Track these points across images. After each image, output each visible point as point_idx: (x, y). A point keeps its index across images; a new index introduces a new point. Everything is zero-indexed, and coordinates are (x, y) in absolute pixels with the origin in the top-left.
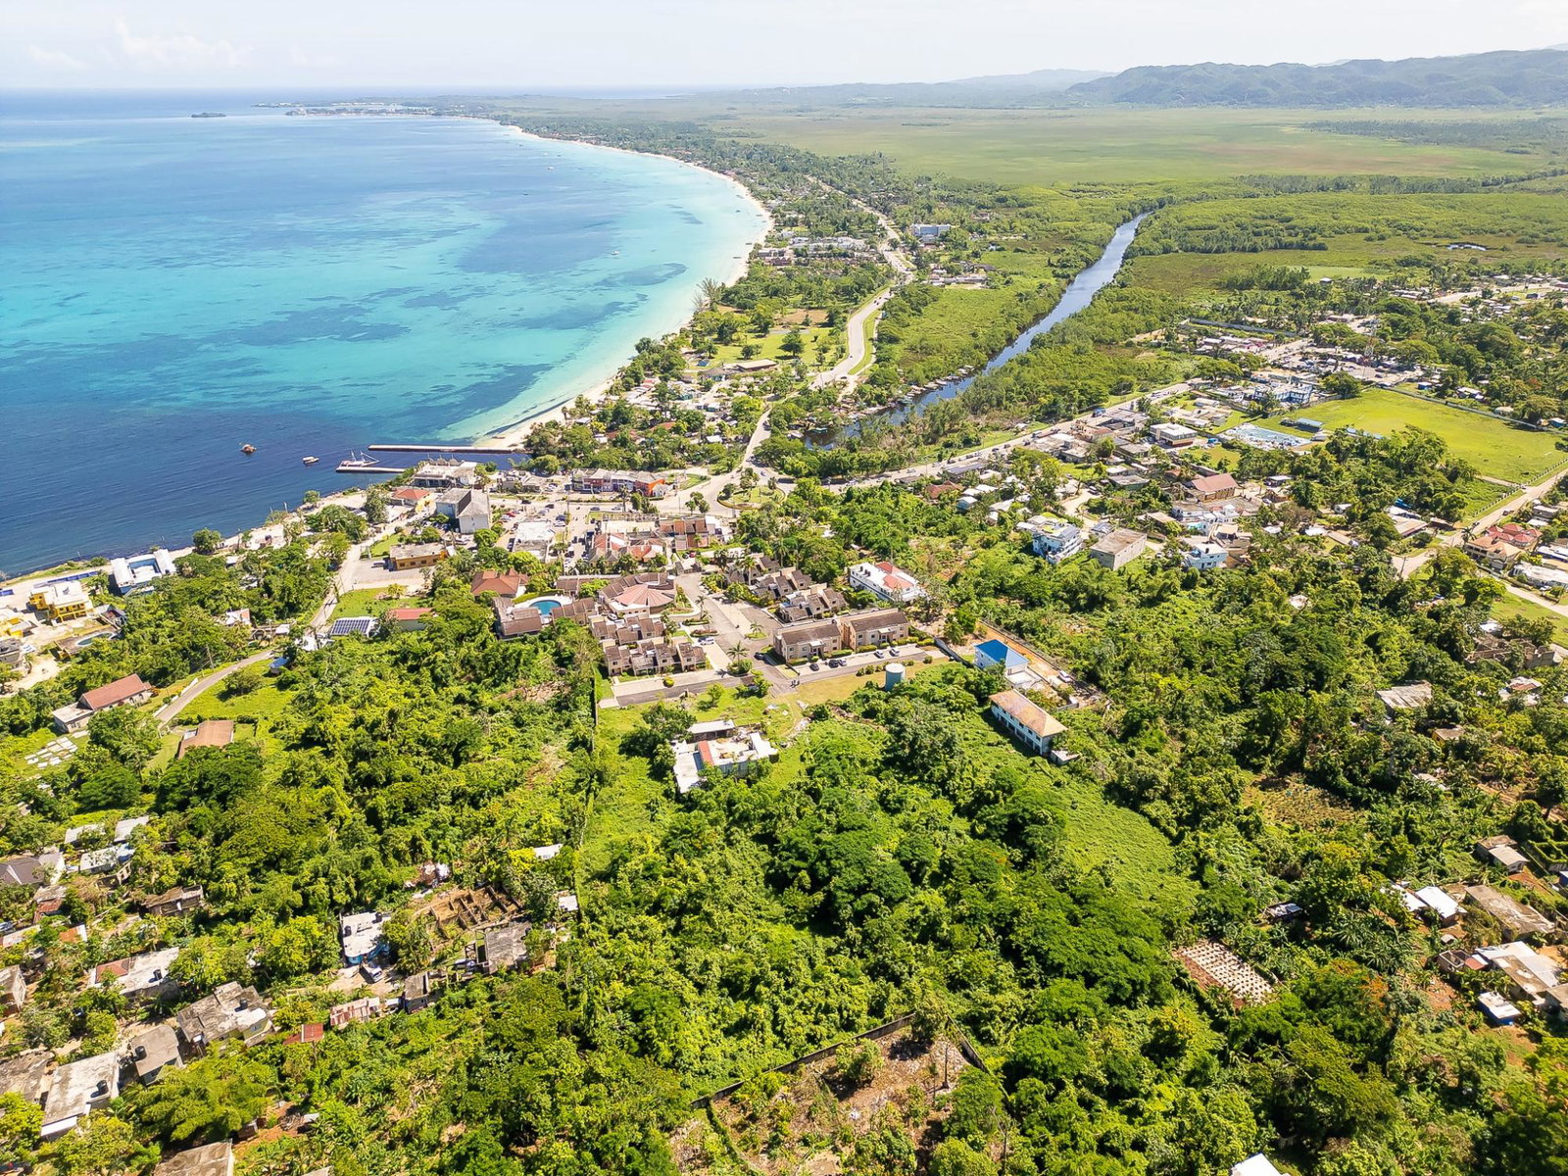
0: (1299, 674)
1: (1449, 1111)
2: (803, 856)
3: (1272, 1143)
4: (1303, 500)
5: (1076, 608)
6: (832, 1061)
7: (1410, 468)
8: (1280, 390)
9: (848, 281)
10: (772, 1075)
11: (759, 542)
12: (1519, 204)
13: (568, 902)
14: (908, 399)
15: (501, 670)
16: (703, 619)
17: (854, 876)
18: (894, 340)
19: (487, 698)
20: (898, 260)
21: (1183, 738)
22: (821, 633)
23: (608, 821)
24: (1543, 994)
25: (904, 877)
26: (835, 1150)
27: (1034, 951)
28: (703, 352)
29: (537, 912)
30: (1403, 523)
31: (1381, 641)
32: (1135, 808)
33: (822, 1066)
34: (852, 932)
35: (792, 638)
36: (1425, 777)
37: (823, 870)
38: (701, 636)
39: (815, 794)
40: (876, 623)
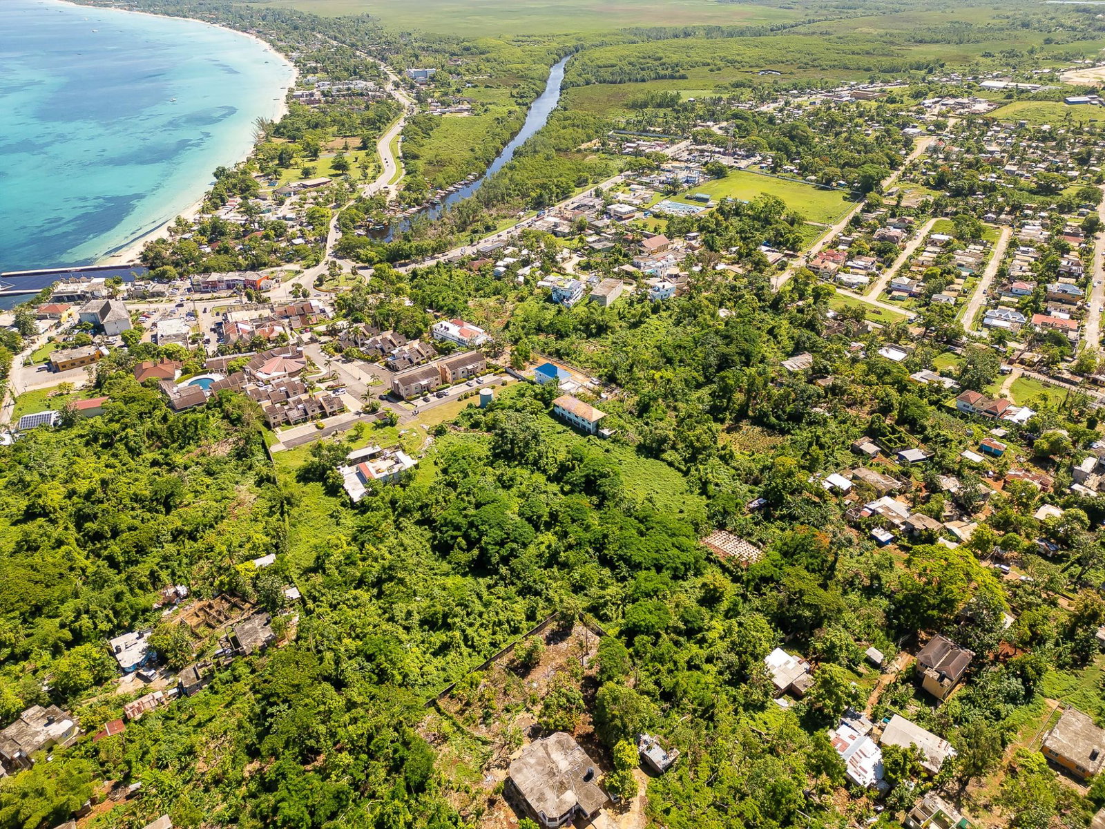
0: (736, 358)
1: (869, 599)
2: (457, 528)
3: (782, 640)
4: (711, 247)
5: (590, 335)
6: (510, 655)
7: (767, 221)
8: (682, 175)
9: (371, 114)
10: (475, 674)
11: (359, 315)
12: (796, 42)
13: (293, 593)
14: (437, 200)
15: (186, 435)
16: (333, 377)
17: (497, 534)
18: (416, 157)
19: (179, 459)
20: (403, 98)
21: (675, 409)
22: (426, 374)
23: (304, 532)
24: (904, 523)
25: (529, 528)
26: (528, 710)
27: (621, 558)
28: (271, 176)
29: (270, 604)
30: (772, 256)
31: (776, 331)
32: (657, 457)
33: (504, 661)
34: (503, 570)
35: (406, 381)
36: (818, 409)
37: (474, 534)
38: (333, 389)
39: (452, 485)
40: (463, 362)
